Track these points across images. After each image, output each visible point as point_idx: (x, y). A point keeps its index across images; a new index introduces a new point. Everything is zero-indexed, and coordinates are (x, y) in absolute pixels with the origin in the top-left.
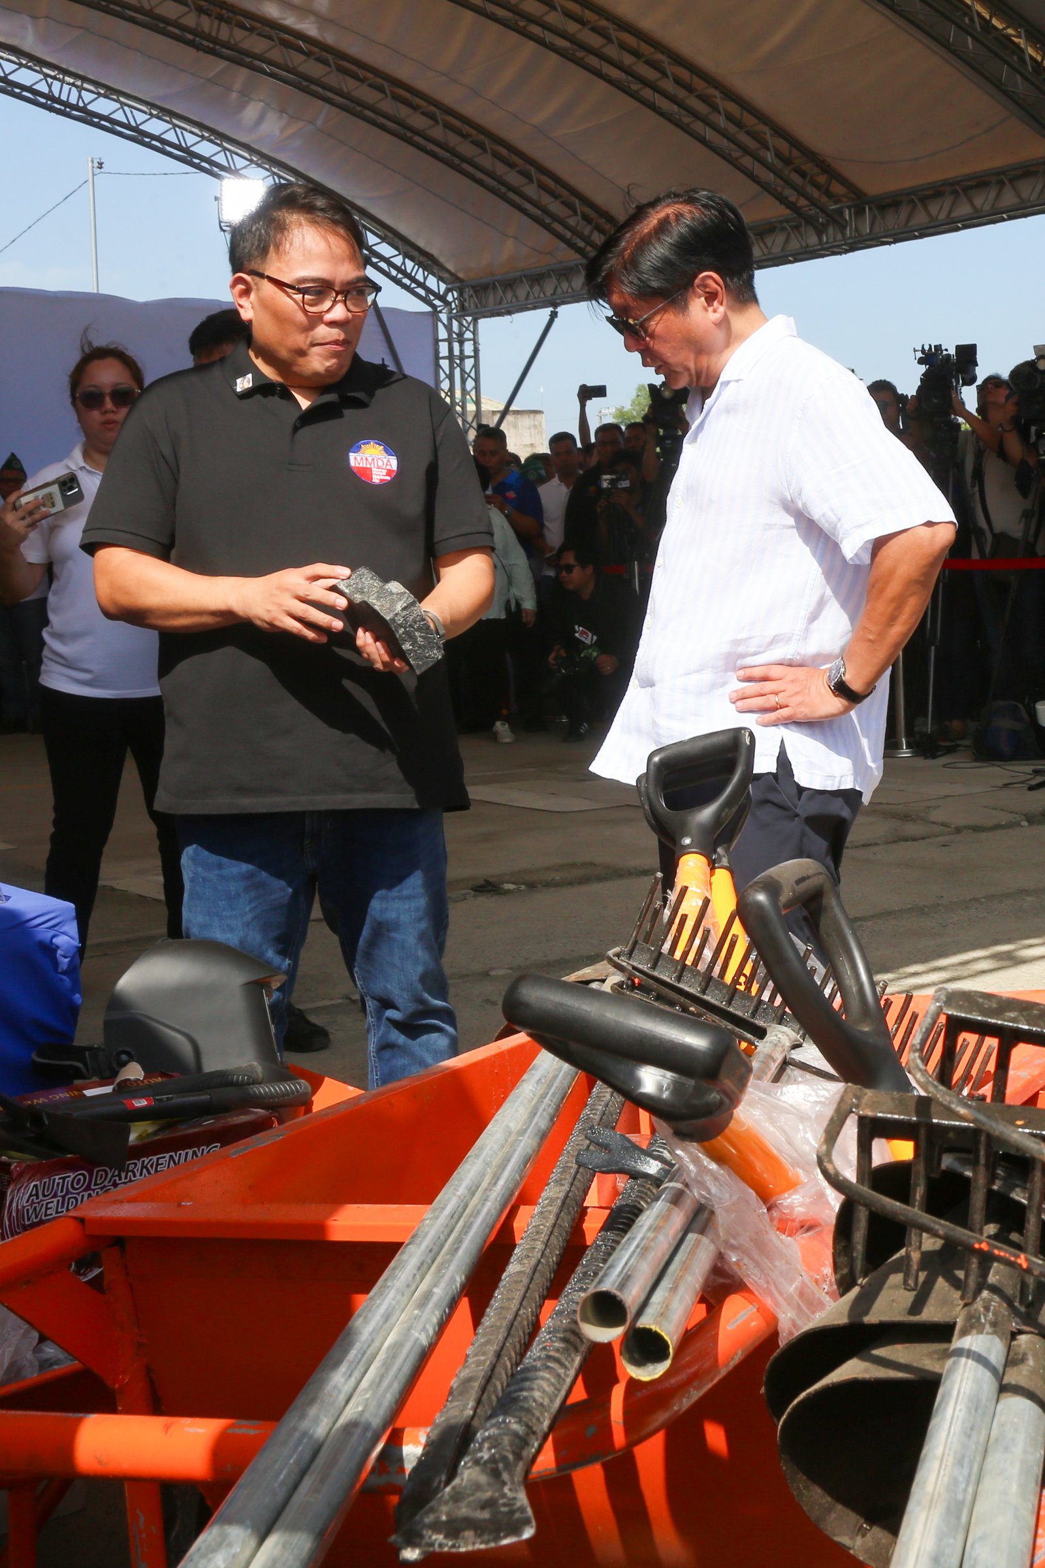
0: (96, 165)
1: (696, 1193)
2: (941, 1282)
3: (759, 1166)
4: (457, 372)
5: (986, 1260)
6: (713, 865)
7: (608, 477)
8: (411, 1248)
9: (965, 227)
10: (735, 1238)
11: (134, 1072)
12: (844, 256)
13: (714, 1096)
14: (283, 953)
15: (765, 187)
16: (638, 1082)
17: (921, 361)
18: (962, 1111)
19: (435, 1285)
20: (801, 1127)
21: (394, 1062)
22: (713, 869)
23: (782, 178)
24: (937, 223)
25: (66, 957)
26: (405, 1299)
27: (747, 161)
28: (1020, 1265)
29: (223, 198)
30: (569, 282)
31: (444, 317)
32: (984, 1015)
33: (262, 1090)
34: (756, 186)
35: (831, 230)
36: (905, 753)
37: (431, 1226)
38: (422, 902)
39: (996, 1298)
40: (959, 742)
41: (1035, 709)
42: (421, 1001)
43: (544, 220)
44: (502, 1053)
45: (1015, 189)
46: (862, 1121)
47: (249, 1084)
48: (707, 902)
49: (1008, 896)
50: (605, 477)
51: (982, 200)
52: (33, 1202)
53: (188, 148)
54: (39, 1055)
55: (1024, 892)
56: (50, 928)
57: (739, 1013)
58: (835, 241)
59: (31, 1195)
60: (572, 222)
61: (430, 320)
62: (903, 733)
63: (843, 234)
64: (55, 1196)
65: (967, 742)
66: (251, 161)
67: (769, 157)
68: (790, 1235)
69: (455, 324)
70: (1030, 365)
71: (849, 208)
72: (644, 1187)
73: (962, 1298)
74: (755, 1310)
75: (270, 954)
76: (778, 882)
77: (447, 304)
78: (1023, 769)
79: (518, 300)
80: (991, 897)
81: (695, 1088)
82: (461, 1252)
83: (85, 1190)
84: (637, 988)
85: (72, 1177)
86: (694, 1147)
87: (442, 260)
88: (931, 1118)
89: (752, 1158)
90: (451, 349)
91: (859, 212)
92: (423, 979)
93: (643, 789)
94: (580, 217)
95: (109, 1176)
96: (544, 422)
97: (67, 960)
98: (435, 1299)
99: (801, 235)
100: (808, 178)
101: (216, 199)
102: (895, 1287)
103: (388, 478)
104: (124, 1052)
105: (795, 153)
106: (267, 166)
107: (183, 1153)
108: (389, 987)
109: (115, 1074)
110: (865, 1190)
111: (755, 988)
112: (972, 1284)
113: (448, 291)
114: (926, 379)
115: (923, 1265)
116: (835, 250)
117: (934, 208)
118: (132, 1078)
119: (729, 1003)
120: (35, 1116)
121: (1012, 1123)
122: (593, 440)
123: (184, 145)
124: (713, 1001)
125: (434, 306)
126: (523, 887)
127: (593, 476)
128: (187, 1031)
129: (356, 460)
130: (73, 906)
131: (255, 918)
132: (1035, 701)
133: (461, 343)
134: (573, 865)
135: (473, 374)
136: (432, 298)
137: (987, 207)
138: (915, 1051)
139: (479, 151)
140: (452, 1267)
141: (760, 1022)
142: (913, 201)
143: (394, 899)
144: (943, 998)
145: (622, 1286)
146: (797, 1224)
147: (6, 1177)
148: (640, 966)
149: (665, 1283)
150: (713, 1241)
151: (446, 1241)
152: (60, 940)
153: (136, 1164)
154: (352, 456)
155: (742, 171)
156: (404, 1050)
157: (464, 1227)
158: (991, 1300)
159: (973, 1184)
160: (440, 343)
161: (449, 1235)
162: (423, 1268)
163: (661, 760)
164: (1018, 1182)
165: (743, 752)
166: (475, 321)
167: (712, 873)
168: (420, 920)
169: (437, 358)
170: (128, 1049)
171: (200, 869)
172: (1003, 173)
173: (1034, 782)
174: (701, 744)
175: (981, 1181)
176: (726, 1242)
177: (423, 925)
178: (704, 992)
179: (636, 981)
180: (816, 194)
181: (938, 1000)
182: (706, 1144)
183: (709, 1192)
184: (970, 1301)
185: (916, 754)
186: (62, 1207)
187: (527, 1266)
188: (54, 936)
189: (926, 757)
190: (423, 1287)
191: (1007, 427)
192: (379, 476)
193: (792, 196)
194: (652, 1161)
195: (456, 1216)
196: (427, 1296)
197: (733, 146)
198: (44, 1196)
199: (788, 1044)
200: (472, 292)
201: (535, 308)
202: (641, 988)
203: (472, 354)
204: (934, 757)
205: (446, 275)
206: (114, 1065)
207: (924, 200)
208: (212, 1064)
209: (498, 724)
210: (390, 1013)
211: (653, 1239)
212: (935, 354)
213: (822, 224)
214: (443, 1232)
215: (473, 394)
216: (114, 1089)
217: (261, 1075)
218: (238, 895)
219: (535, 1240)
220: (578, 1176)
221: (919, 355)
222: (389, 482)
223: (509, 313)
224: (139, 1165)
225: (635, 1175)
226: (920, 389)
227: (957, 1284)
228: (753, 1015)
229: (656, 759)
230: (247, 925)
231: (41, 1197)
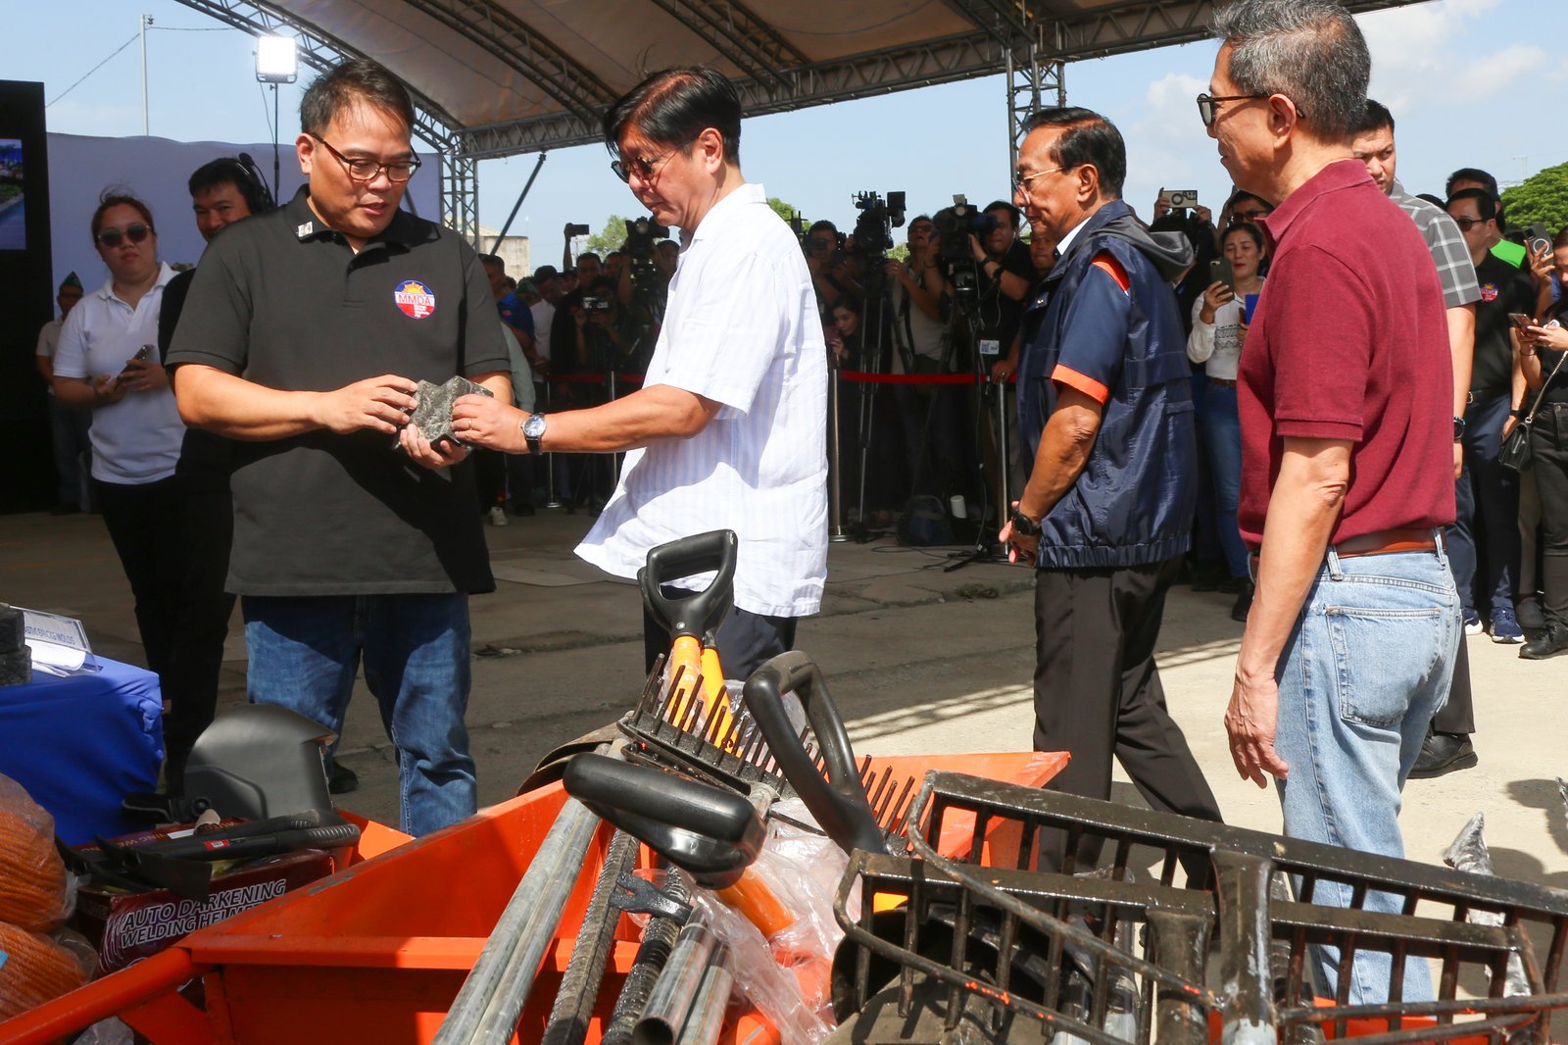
0: (147, 20)
1: (714, 932)
2: (926, 1011)
3: (761, 908)
4: (459, 205)
5: (965, 992)
6: (702, 646)
7: (590, 299)
8: (477, 977)
9: (894, 90)
10: (746, 970)
11: (211, 818)
12: (791, 112)
13: (734, 853)
14: (333, 713)
15: (725, 52)
16: (670, 841)
17: (858, 206)
18: (954, 874)
19: (500, 1009)
20: (799, 879)
21: (423, 804)
22: (702, 649)
23: (738, 44)
24: (870, 87)
25: (151, 719)
26: (476, 1021)
27: (710, 31)
28: (1004, 1001)
29: (260, 53)
30: (556, 130)
31: (448, 158)
32: (967, 794)
33: (320, 833)
34: (716, 51)
35: (780, 91)
36: (840, 538)
37: (491, 957)
38: (451, 670)
39: (971, 1024)
40: (885, 530)
41: (950, 503)
42: (448, 754)
43: (535, 76)
44: (529, 804)
45: (936, 59)
46: (865, 878)
47: (308, 828)
48: (701, 679)
49: (928, 662)
50: (587, 299)
51: (908, 67)
52: (128, 930)
53: (229, 9)
54: (128, 803)
55: (942, 659)
56: (138, 694)
57: (727, 772)
58: (783, 100)
59: (127, 924)
60: (558, 78)
61: (435, 161)
62: (838, 520)
63: (791, 95)
64: (147, 924)
65: (893, 529)
66: (283, 21)
67: (729, 27)
68: (786, 966)
69: (458, 164)
70: (950, 211)
71: (796, 72)
72: (666, 924)
73: (946, 1023)
74: (763, 1029)
75: (322, 714)
76: (777, 672)
77: (451, 147)
78: (940, 554)
79: (512, 144)
80: (914, 664)
81: (717, 846)
82: (517, 980)
83: (172, 919)
84: (643, 751)
85: (162, 907)
86: (711, 893)
87: (447, 109)
88: (924, 878)
89: (756, 900)
90: (454, 186)
91: (805, 76)
92: (450, 736)
93: (643, 580)
94: (566, 75)
95: (193, 907)
96: (528, 246)
97: (152, 721)
98: (500, 1020)
99: (755, 95)
100: (761, 46)
101: (254, 53)
102: (889, 1015)
103: (428, 313)
104: (202, 801)
105: (751, 24)
106: (297, 26)
107: (255, 887)
108: (421, 741)
109: (196, 819)
110: (868, 935)
111: (741, 750)
112: (954, 1012)
113: (452, 135)
114: (862, 220)
115: (914, 996)
116: (784, 107)
117: (867, 73)
118: (210, 823)
119: (719, 763)
120: (129, 856)
121: (989, 881)
122: (574, 265)
123: (225, 6)
124: (705, 762)
125: (439, 149)
126: (519, 651)
127: (576, 298)
128: (255, 782)
129: (400, 297)
130: (157, 675)
131: (311, 683)
132: (951, 496)
133: (463, 180)
134: (562, 633)
135: (472, 208)
136: (438, 141)
137: (913, 74)
138: (913, 824)
139: (480, 16)
140: (512, 993)
141: (744, 780)
142: (850, 67)
143: (428, 667)
144: (933, 779)
145: (668, 1013)
146: (792, 956)
147: (106, 908)
148: (645, 732)
149: (698, 1010)
150: (730, 972)
151: (504, 970)
152: (147, 704)
153: (215, 897)
154: (397, 294)
155: (706, 39)
156: (432, 794)
157: (519, 958)
158: (967, 1027)
159: (955, 931)
160: (445, 181)
161: (506, 966)
162: (489, 993)
163: (658, 556)
164: (986, 928)
165: (728, 550)
166: (475, 162)
167: (702, 653)
168: (450, 685)
169: (442, 193)
170: (204, 798)
171: (264, 642)
172: (927, 45)
173: (949, 565)
174: (692, 543)
175: (963, 927)
176: (740, 974)
177: (452, 689)
178: (698, 754)
179: (643, 745)
180: (768, 59)
181: (929, 781)
182: (722, 891)
183: (726, 933)
184: (952, 1026)
185: (849, 540)
186: (153, 934)
187: (576, 992)
188: (140, 702)
189: (858, 542)
190: (490, 1011)
191: (929, 265)
192: (420, 312)
193: (747, 60)
194: (672, 903)
195: (510, 948)
196: (494, 1018)
197: (698, 17)
198: (138, 924)
199: (770, 799)
200: (472, 137)
201: (526, 152)
202: (649, 752)
203: (472, 190)
204: (865, 542)
205: (450, 122)
206: (194, 812)
207: (859, 67)
208: (275, 812)
209: (494, 509)
210: (423, 763)
211: (686, 973)
212: (870, 200)
213: (773, 85)
214: (501, 963)
215: (472, 225)
216: (195, 833)
217: (318, 821)
218: (297, 664)
219: (579, 970)
220: (609, 915)
221: (857, 200)
222: (428, 316)
223: (505, 156)
224: (218, 898)
225: (657, 914)
226: (856, 231)
227: (939, 1012)
228: (739, 774)
229: (655, 555)
230: (305, 689)
231: (135, 925)
